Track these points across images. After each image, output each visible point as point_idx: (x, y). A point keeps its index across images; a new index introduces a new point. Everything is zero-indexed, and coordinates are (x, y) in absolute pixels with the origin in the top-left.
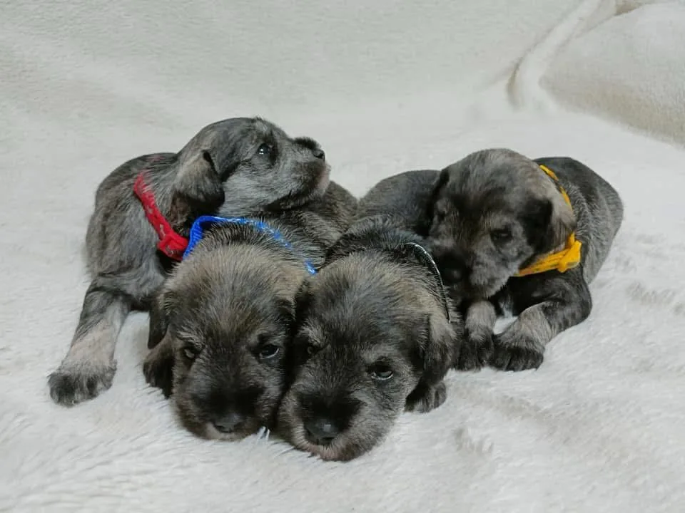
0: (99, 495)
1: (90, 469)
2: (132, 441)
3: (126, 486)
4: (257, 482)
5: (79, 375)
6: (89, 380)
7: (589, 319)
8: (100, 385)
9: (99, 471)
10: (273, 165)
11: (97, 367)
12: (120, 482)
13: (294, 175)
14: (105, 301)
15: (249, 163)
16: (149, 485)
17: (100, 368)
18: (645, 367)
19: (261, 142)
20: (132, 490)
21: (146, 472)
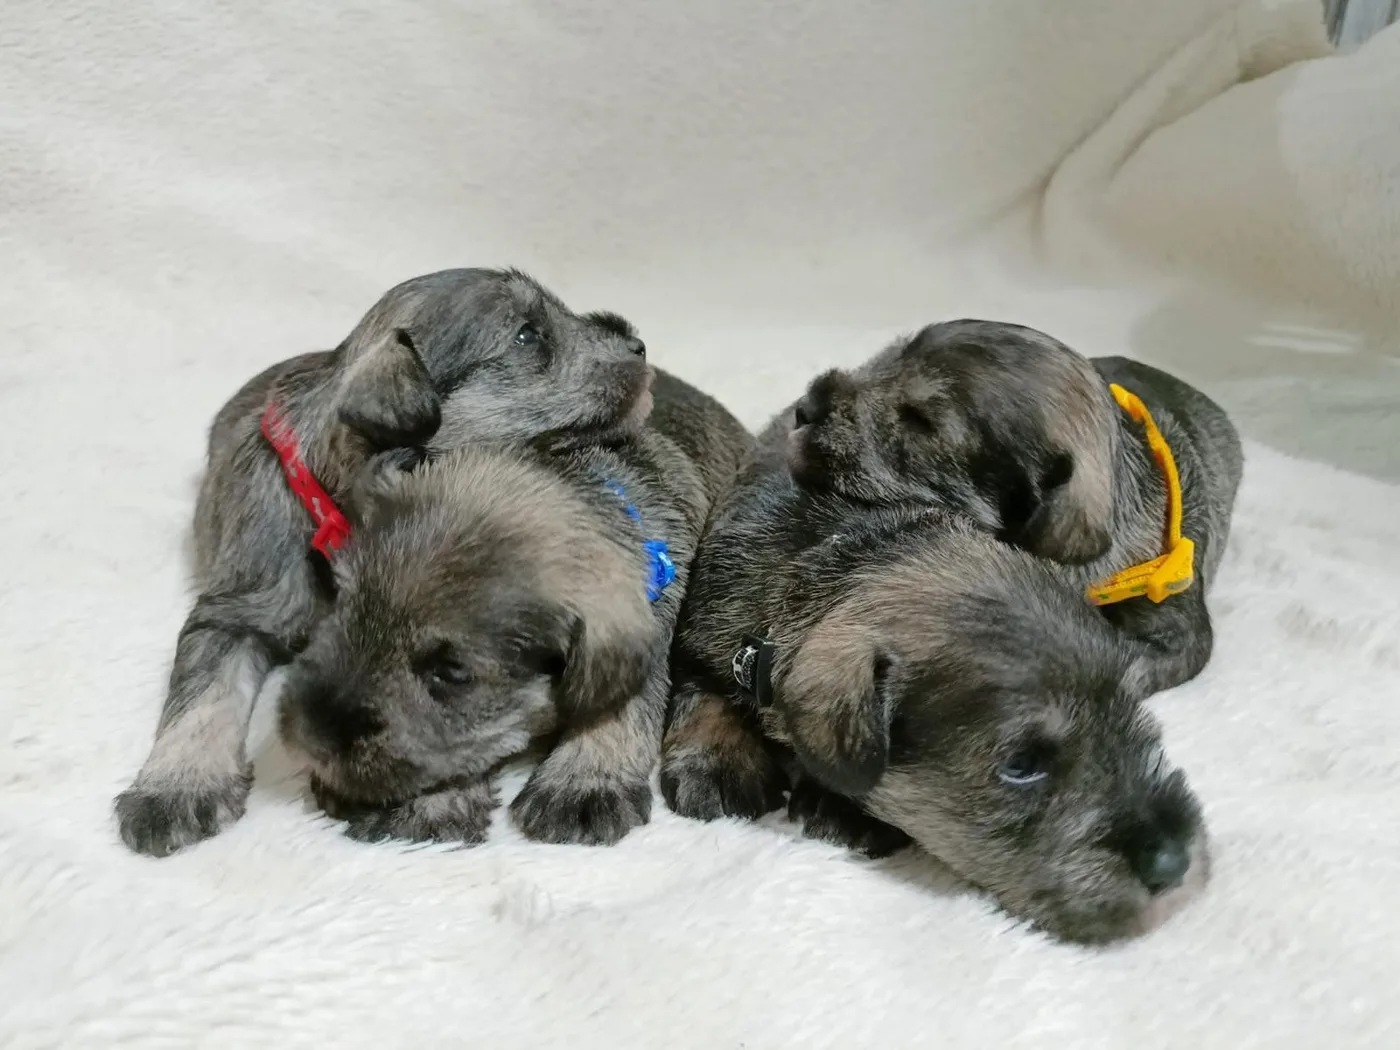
0: (229, 1022)
1: (212, 969)
2: (296, 914)
3: (284, 1004)
4: (543, 996)
5: (180, 793)
6: (199, 802)
7: (1205, 675)
8: (222, 812)
9: (229, 973)
10: (546, 366)
11: (213, 777)
12: (274, 997)
13: (591, 388)
14: (216, 649)
15: (497, 363)
16: (328, 1003)
17: (220, 778)
18: (1319, 767)
19: (522, 322)
20: (295, 1013)
21: (323, 978)
